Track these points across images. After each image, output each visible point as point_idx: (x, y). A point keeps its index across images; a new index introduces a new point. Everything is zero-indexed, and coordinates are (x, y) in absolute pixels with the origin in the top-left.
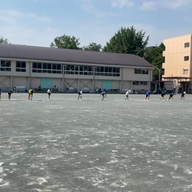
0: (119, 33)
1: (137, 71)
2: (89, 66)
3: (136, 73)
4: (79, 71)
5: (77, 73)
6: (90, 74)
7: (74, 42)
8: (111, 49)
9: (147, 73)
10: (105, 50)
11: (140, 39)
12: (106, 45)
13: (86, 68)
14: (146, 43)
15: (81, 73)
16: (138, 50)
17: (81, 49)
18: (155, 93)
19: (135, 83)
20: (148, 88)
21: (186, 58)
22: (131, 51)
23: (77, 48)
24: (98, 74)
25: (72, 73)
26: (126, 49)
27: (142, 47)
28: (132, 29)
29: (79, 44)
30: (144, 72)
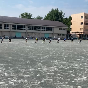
0: (51, 12)
1: (60, 29)
2: (39, 27)
3: (60, 30)
4: (34, 29)
5: (33, 30)
6: (39, 30)
7: (30, 15)
8: (48, 19)
9: (65, 30)
10: (45, 19)
11: (61, 14)
12: (45, 17)
13: (37, 27)
14: (64, 16)
15: (35, 30)
16: (60, 19)
17: (33, 19)
18: (68, 39)
19: (60, 34)
20: (65, 37)
21: (82, 23)
22: (57, 20)
23: (32, 18)
24: (42, 30)
25: (31, 30)
26: (54, 19)
27: (62, 18)
28: (57, 10)
29: (32, 16)
30: (63, 30)
